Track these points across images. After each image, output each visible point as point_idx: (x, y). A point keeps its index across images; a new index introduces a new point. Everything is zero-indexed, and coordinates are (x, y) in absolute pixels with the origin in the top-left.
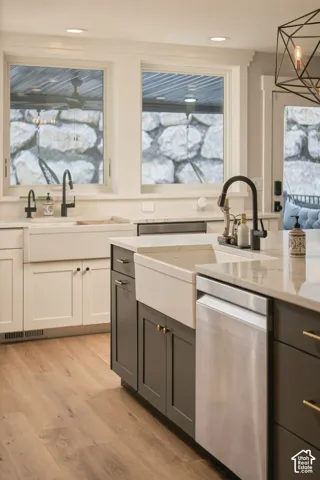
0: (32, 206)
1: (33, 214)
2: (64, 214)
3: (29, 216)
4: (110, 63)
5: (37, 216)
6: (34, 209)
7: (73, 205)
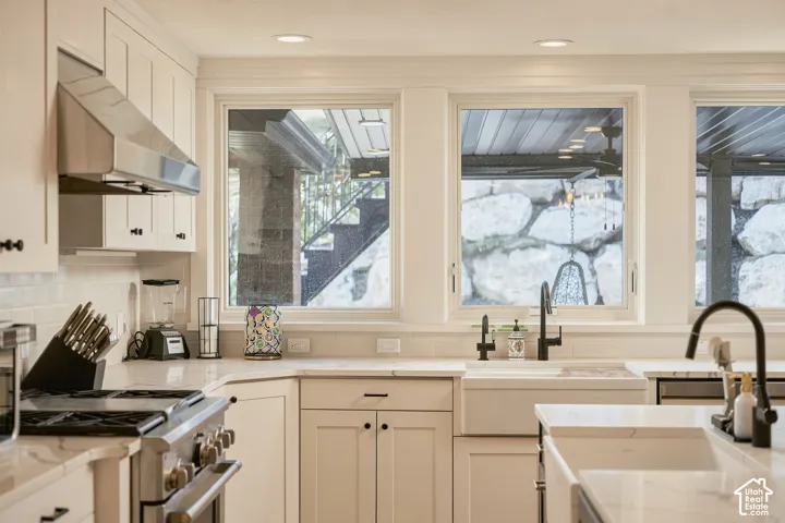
0: (488, 340)
1: (489, 353)
2: (543, 355)
3: (484, 357)
4: (631, 99)
5: (496, 358)
6: (492, 347)
7: (558, 342)
